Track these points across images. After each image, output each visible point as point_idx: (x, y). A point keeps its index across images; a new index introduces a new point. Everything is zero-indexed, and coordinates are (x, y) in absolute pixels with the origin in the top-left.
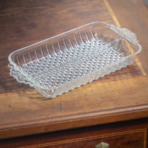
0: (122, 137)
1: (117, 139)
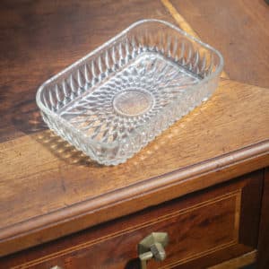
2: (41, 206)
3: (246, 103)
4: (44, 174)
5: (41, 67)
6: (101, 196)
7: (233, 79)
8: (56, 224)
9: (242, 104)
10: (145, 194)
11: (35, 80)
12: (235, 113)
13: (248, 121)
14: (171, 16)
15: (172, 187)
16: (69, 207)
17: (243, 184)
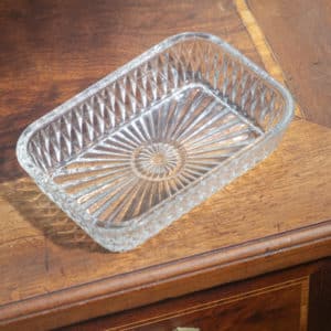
0: (238, 307)
1: (224, 314)
2: (11, 289)
3: (322, 158)
4: (23, 241)
5: (42, 78)
6: (97, 281)
7: (310, 119)
8: (30, 316)
9: (317, 160)
10: (159, 283)
11: (30, 99)
12: (304, 172)
13: (320, 186)
14: (238, 14)
15: (199, 275)
16: (50, 294)
17: (311, 270)
